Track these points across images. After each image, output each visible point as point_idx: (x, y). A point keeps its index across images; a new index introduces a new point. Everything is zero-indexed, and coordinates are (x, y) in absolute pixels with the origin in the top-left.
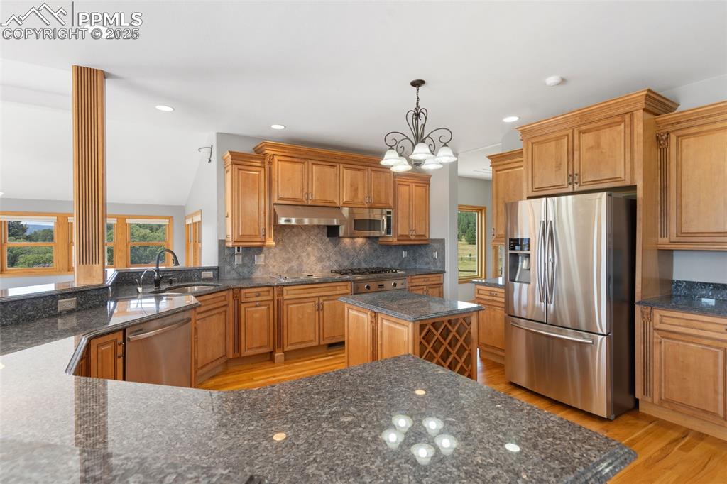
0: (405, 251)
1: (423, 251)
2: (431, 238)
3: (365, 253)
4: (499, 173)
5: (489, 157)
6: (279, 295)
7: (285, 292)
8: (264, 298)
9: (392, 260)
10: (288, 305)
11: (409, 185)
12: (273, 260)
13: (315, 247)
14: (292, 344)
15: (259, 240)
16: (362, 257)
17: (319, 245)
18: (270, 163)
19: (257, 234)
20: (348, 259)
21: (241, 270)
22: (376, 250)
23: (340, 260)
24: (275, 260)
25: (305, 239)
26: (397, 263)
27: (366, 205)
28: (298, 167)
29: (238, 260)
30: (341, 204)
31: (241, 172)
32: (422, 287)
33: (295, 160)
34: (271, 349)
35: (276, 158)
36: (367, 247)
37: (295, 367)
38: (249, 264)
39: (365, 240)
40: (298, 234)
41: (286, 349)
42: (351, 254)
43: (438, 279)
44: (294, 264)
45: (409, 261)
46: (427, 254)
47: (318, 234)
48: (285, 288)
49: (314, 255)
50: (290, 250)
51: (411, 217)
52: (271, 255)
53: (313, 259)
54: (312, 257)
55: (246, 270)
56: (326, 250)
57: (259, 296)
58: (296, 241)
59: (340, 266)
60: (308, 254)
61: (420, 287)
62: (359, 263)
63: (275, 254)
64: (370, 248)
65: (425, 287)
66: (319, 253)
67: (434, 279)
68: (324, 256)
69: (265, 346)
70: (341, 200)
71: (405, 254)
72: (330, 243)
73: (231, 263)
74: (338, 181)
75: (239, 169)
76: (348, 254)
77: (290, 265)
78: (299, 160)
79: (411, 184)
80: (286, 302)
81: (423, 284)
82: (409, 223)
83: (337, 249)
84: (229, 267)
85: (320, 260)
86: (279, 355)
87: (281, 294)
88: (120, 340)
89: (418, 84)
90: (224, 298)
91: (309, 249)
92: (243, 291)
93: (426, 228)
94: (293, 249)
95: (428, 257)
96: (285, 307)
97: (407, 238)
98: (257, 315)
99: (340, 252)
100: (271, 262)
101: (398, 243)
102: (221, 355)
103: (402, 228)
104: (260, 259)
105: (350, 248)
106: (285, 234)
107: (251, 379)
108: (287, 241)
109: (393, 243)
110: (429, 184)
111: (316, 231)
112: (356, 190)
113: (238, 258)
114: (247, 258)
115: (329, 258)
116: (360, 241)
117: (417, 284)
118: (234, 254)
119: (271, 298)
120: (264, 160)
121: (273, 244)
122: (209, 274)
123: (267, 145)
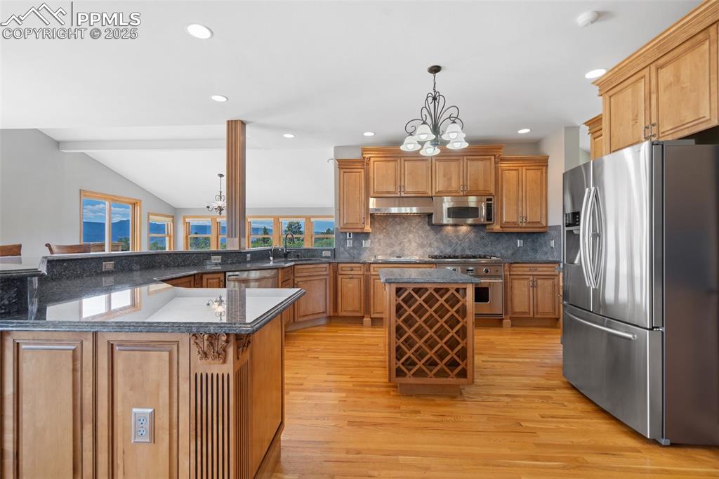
0: (520, 239)
1: (542, 240)
2: (550, 224)
3: (470, 240)
4: (596, 140)
5: (585, 123)
6: (367, 270)
7: (372, 268)
8: (356, 273)
9: (503, 249)
10: (374, 279)
11: (518, 170)
12: (378, 244)
13: (416, 234)
14: (377, 313)
15: (360, 227)
16: (466, 245)
17: (420, 232)
18: (368, 164)
19: (358, 222)
20: (450, 246)
21: (352, 251)
22: (482, 238)
23: (442, 247)
24: (380, 245)
25: (406, 228)
26: (510, 252)
27: (461, 193)
28: (392, 164)
29: (349, 244)
30: (434, 194)
31: (345, 174)
32: (527, 277)
33: (389, 159)
34: (361, 315)
35: (372, 159)
36: (472, 235)
37: (377, 331)
38: (358, 247)
39: (469, 228)
40: (401, 223)
41: (373, 316)
42: (453, 241)
43: (552, 269)
44: (397, 249)
45: (525, 251)
46: (545, 243)
47: (419, 222)
48: (372, 265)
49: (415, 242)
50: (393, 237)
51: (520, 203)
52: (376, 240)
53: (414, 244)
54: (413, 243)
55: (356, 252)
56: (427, 237)
57: (352, 270)
58: (398, 229)
59: (441, 252)
60: (409, 241)
61: (524, 277)
62: (463, 250)
63: (379, 240)
64: (476, 236)
65: (531, 278)
66: (420, 240)
67: (545, 269)
68: (425, 242)
69: (358, 311)
70: (434, 190)
71: (519, 243)
72: (432, 231)
73: (344, 246)
74: (430, 173)
75: (344, 172)
76: (450, 241)
77: (392, 249)
78: (392, 159)
79: (520, 168)
80: (372, 277)
81: (530, 273)
82: (517, 210)
83: (438, 236)
84: (342, 249)
85: (422, 246)
86: (367, 320)
87: (369, 270)
88: (222, 278)
89: (435, 70)
90: (324, 269)
91: (411, 236)
92: (340, 265)
93: (541, 214)
94: (395, 236)
95: (546, 246)
96: (372, 281)
97: (515, 225)
98: (350, 285)
99: (442, 240)
100: (376, 246)
101: (500, 230)
102: (322, 311)
103: (508, 214)
104: (366, 244)
105: (453, 235)
106: (388, 223)
107: (336, 332)
108: (390, 229)
109: (495, 231)
110: (547, 166)
111: (418, 220)
112: (450, 179)
113: (350, 243)
114: (356, 242)
115: (430, 244)
116: (464, 229)
117: (520, 273)
118: (346, 239)
119: (362, 273)
120: (364, 162)
121: (370, 230)
122: (328, 254)
123: (364, 150)
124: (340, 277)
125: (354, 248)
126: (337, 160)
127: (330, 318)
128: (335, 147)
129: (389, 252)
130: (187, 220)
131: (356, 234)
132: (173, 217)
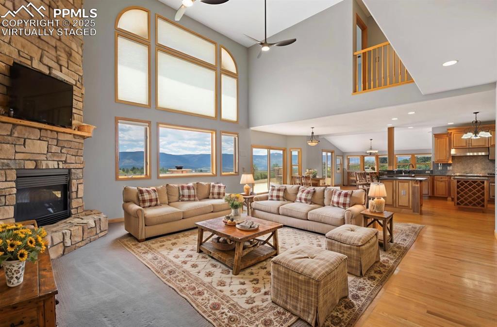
6: (449, 179)
8: (444, 180)
15: (446, 161)
19: (445, 159)
21: (441, 171)
24: (458, 169)
29: (440, 168)
33: (462, 132)
34: (446, 196)
35: (452, 133)
38: (445, 170)
41: (452, 197)
44: (468, 170)
48: (452, 177)
50: (466, 165)
52: (455, 167)
57: (441, 179)
63: (457, 166)
69: (444, 195)
75: (438, 139)
78: (464, 132)
84: (436, 170)
85: (484, 169)
86: (449, 199)
92: (436, 177)
96: (452, 183)
98: (441, 184)
100: (456, 169)
102: (426, 194)
104: (450, 168)
114: (444, 168)
118: (438, 166)
119: (447, 179)
120: (449, 135)
121: (452, 162)
122: (429, 172)
123: (448, 129)
124: (435, 181)
125: (443, 170)
126: (434, 134)
127: (430, 197)
128: (432, 128)
129: (463, 172)
130: (348, 157)
131: (443, 164)
132: (342, 156)
